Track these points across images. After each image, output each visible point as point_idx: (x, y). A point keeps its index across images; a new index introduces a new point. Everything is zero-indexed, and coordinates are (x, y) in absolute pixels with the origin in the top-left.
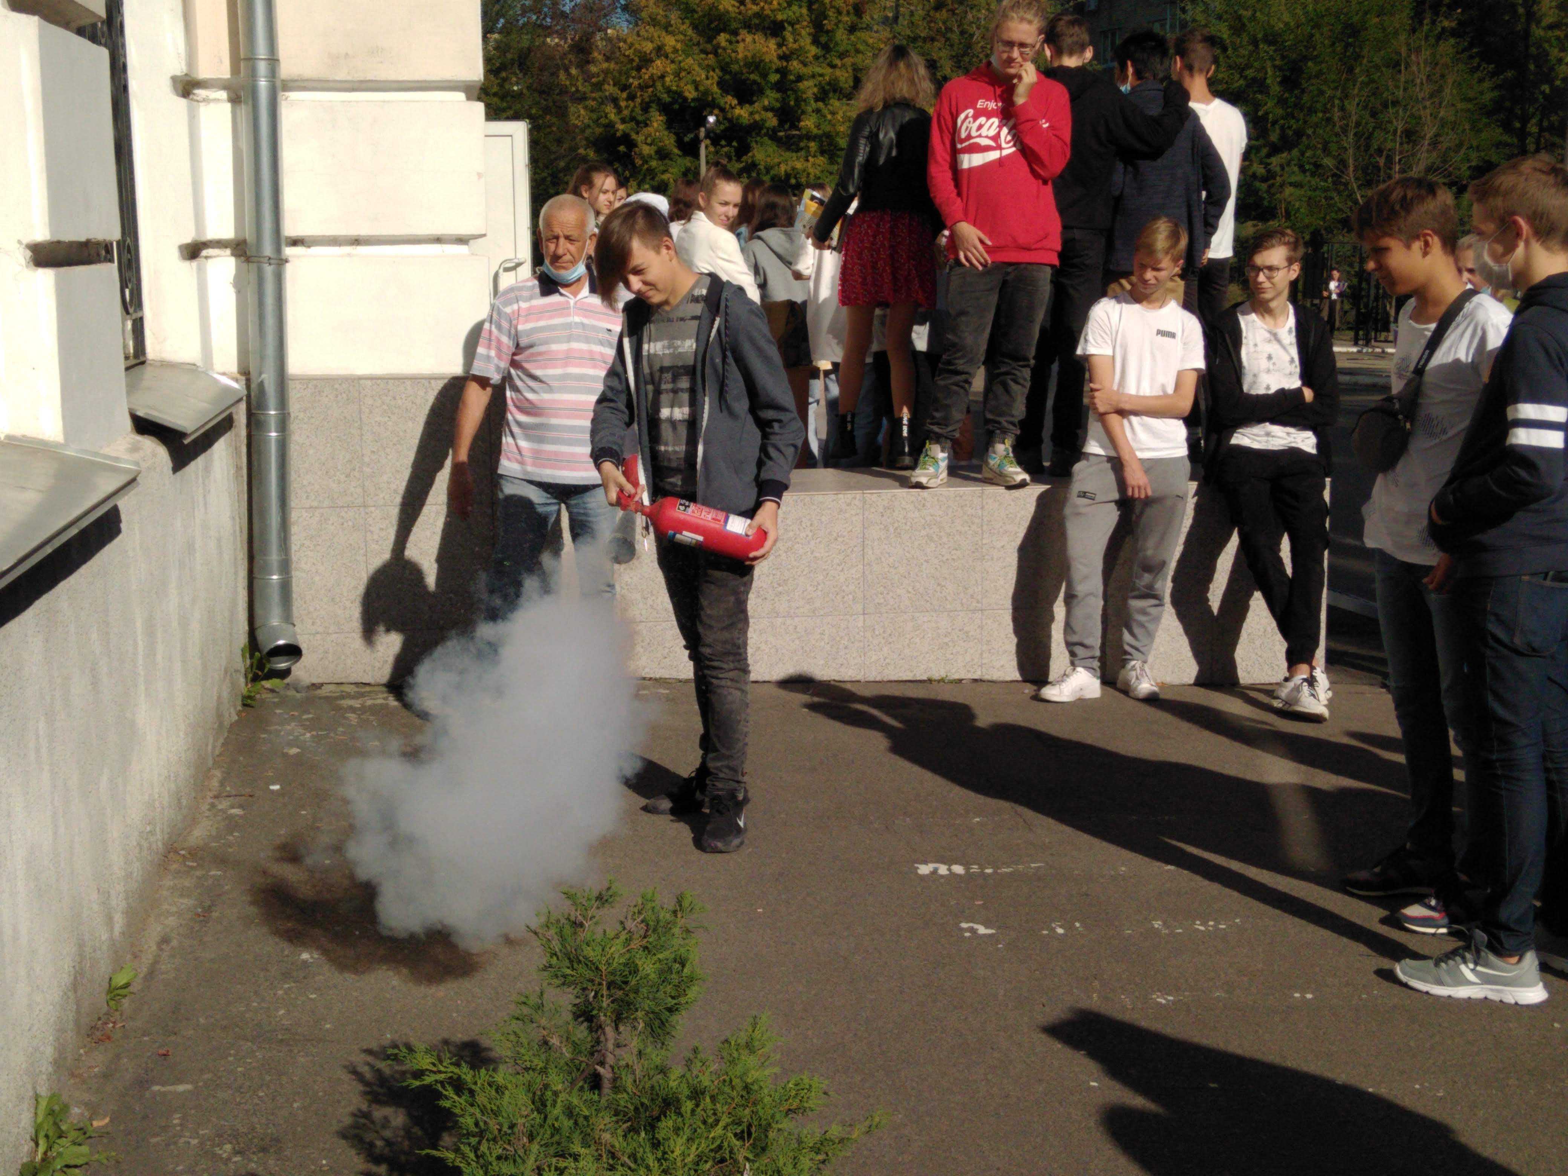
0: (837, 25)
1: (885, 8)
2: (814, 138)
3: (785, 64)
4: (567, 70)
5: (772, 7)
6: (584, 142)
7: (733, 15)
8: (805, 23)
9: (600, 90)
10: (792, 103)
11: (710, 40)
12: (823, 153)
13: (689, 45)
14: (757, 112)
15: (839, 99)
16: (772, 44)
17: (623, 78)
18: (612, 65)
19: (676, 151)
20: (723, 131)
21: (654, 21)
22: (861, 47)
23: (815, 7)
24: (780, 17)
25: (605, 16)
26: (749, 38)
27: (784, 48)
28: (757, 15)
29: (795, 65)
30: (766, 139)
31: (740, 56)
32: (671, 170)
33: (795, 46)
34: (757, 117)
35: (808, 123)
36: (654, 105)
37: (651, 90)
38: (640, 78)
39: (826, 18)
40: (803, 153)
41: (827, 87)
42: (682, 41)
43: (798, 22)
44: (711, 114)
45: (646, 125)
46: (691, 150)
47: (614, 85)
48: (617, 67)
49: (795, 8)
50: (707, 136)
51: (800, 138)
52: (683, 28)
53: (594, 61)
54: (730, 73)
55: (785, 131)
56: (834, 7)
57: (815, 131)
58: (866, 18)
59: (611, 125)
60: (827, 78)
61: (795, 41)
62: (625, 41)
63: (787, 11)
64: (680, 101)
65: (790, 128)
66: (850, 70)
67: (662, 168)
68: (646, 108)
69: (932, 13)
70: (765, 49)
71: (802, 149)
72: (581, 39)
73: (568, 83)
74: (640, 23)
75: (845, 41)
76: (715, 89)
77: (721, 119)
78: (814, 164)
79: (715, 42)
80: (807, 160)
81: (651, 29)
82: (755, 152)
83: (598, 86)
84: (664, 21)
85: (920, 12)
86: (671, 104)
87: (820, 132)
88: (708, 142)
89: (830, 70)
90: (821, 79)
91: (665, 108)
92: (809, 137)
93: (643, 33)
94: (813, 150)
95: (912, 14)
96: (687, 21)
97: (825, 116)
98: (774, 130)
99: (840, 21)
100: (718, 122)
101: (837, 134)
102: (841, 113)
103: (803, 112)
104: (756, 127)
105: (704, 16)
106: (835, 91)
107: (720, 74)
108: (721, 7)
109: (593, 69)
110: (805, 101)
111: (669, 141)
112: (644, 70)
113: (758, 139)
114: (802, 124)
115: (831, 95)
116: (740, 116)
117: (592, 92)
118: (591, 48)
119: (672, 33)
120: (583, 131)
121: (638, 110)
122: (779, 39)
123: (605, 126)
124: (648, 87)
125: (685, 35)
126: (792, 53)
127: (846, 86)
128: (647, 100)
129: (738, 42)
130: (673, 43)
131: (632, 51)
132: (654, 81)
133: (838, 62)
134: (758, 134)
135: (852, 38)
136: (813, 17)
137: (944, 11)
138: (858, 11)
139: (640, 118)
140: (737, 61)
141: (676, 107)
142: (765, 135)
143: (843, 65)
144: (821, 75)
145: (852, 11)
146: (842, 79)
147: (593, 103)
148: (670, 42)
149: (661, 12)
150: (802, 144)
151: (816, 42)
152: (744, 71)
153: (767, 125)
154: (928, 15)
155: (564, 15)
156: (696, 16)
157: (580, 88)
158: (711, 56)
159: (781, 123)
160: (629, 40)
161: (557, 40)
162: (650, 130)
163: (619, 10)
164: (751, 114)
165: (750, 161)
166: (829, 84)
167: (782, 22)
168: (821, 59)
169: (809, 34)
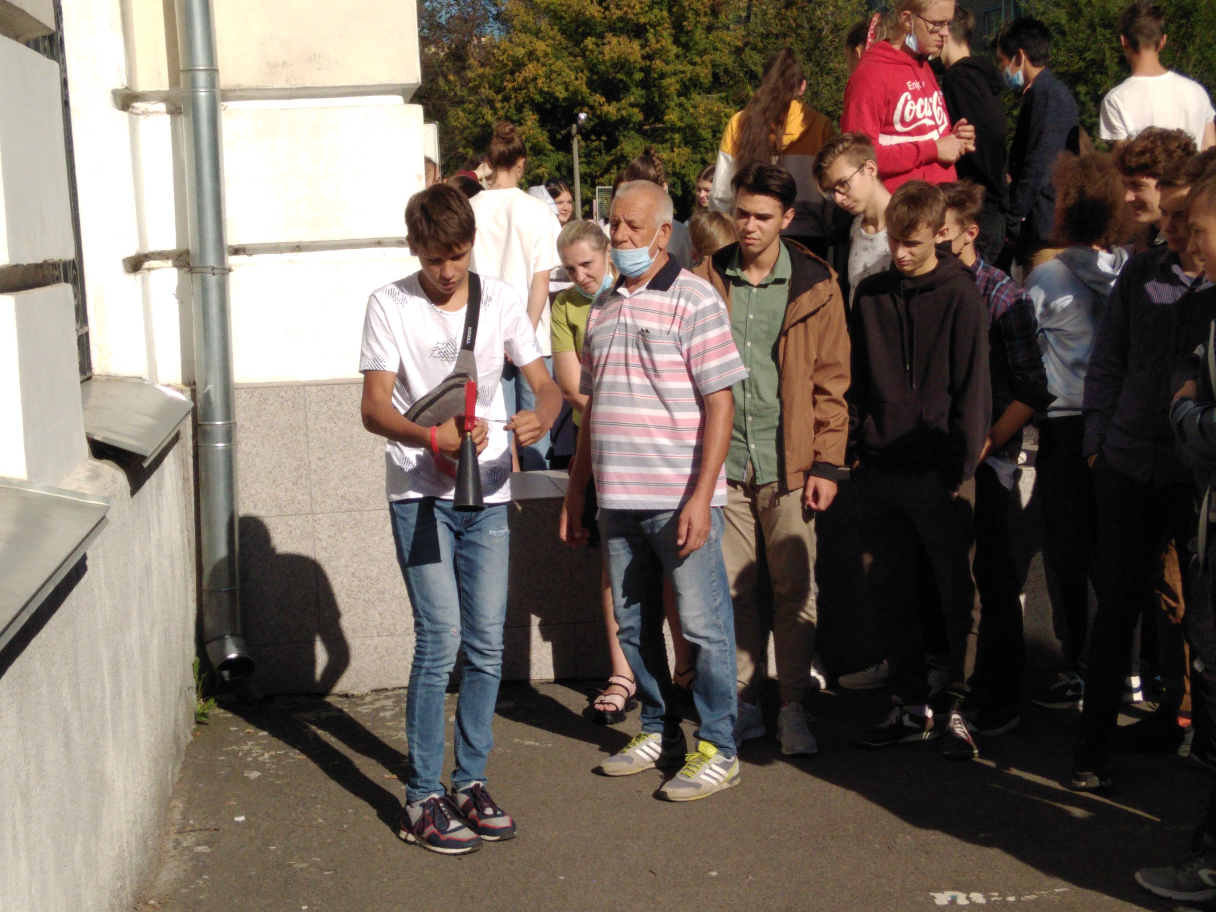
0: (695, 25)
1: (739, 8)
2: (679, 130)
3: (648, 63)
4: (445, 77)
5: (635, 11)
6: (464, 142)
7: (599, 20)
8: (666, 25)
9: (476, 93)
10: (656, 100)
11: (577, 44)
12: (686, 144)
13: (558, 50)
14: (624, 108)
15: (699, 94)
16: (636, 45)
17: (498, 82)
18: (487, 70)
19: (549, 146)
20: (593, 127)
21: (525, 29)
22: (719, 46)
23: (675, 9)
24: (642, 20)
25: (479, 25)
26: (614, 41)
27: (647, 49)
28: (621, 19)
29: (658, 64)
30: (632, 133)
31: (607, 58)
32: (544, 164)
33: (658, 46)
34: (624, 113)
35: (672, 116)
36: (526, 105)
37: (525, 91)
38: (514, 80)
39: (686, 19)
40: (668, 145)
41: (687, 83)
42: (553, 46)
43: (659, 24)
44: (581, 111)
45: (521, 124)
46: (564, 145)
47: (490, 88)
48: (492, 72)
49: (656, 11)
50: (579, 132)
51: (665, 130)
52: (551, 33)
53: (470, 67)
54: (597, 73)
55: (651, 124)
56: (693, 10)
57: (679, 124)
58: (722, 18)
59: (487, 125)
60: (689, 75)
61: (658, 42)
62: (499, 48)
63: (649, 15)
64: (552, 100)
65: (654, 122)
66: (709, 67)
67: (537, 163)
68: (519, 109)
69: (783, 11)
70: (629, 50)
71: (667, 141)
72: (457, 46)
73: (447, 88)
74: (511, 31)
75: (704, 40)
76: (584, 89)
77: (591, 116)
78: (678, 154)
79: (582, 45)
80: (673, 151)
81: (523, 36)
82: (624, 145)
83: (474, 90)
84: (534, 28)
85: (772, 11)
86: (545, 103)
87: (683, 125)
88: (579, 137)
89: (691, 67)
90: (682, 75)
91: (537, 108)
92: (673, 129)
93: (515, 39)
94: (677, 141)
95: (765, 14)
96: (556, 28)
97: (687, 110)
98: (641, 124)
99: (698, 22)
100: (588, 119)
101: (700, 125)
102: (702, 106)
103: (667, 107)
104: (624, 122)
105: (571, 22)
106: (695, 86)
107: (589, 75)
108: (587, 13)
109: (470, 74)
110: (668, 96)
111: (542, 137)
112: (517, 74)
113: (626, 133)
114: (666, 118)
115: (692, 89)
116: (608, 112)
117: (469, 96)
118: (467, 55)
119: (543, 39)
120: (462, 132)
121: (513, 111)
122: (642, 41)
123: (483, 126)
124: (521, 89)
125: (554, 39)
126: (655, 53)
127: (706, 81)
128: (521, 101)
129: (604, 44)
130: (544, 48)
131: (505, 56)
132: (527, 83)
133: (697, 59)
134: (626, 129)
135: (711, 37)
136: (673, 19)
137: (794, 10)
138: (715, 12)
139: (515, 118)
140: (604, 62)
141: (548, 106)
142: (632, 129)
143: (703, 62)
144: (683, 72)
145: (709, 12)
146: (702, 75)
147: (471, 106)
148: (541, 46)
149: (531, 20)
150: (667, 137)
151: (676, 41)
152: (611, 71)
153: (634, 119)
154: (780, 13)
155: (440, 26)
156: (564, 22)
157: (458, 93)
158: (579, 58)
159: (647, 118)
160: (502, 48)
161: (433, 50)
162: (523, 127)
163: (491, 20)
164: (619, 110)
165: (619, 154)
166: (690, 79)
167: (645, 24)
168: (682, 58)
169: (671, 35)
